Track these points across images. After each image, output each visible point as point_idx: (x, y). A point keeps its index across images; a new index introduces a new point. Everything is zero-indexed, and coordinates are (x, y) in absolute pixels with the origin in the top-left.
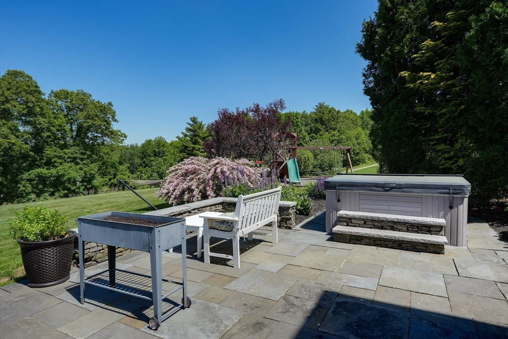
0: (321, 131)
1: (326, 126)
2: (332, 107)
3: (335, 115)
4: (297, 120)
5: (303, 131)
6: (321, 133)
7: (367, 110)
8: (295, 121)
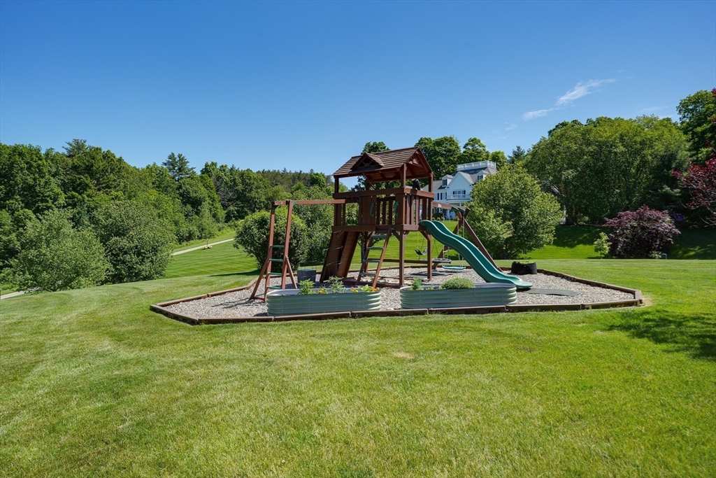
0: (90, 188)
1: (98, 180)
2: (108, 151)
3: (115, 166)
4: (40, 162)
5: (53, 185)
6: (90, 192)
7: (154, 165)
8: (35, 164)
